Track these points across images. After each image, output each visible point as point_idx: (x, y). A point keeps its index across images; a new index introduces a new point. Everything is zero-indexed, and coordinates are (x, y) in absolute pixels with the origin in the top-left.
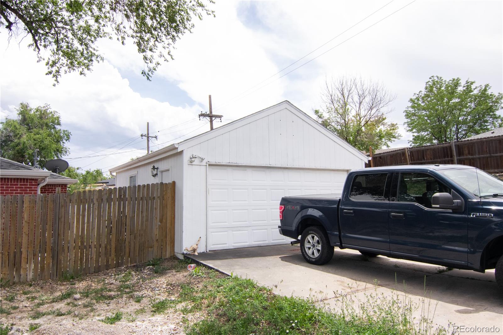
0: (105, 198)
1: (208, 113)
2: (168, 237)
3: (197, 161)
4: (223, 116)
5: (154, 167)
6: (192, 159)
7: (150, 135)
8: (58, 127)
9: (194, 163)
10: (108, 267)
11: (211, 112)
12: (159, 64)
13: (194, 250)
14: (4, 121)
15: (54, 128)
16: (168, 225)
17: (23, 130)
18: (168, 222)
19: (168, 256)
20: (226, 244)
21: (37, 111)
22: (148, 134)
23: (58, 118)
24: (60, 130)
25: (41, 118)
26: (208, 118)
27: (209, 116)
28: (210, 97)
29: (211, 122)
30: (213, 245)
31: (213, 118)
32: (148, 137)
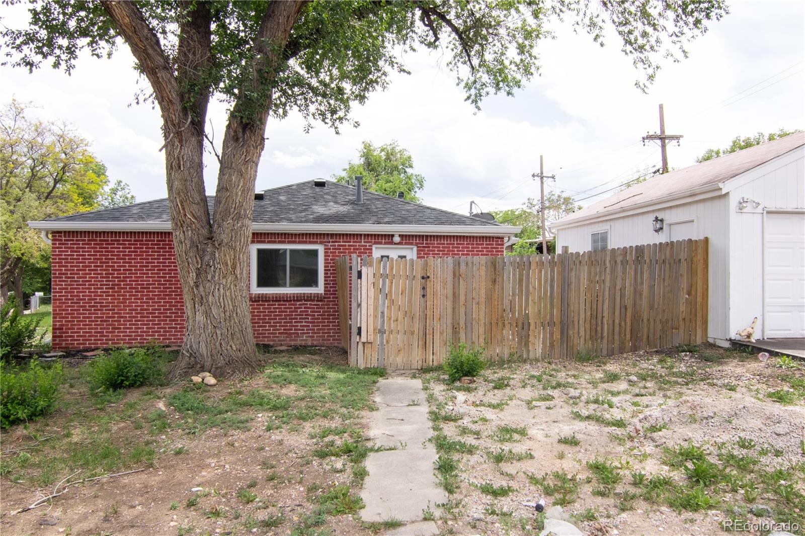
0: (619, 259)
1: (659, 133)
2: (699, 316)
3: (749, 208)
4: (681, 136)
5: (657, 218)
6: (742, 204)
7: (544, 175)
8: (409, 170)
9: (744, 210)
10: (622, 350)
11: (663, 131)
12: (658, 68)
13: (749, 336)
14: (347, 167)
15: (405, 172)
16: (699, 299)
17: (368, 177)
18: (698, 294)
19: (699, 341)
20: (790, 330)
21: (382, 150)
22: (542, 173)
23: (410, 157)
24: (412, 174)
25: (388, 158)
26: (659, 142)
27: (660, 139)
28: (661, 107)
29: (663, 147)
30: (771, 330)
31: (667, 141)
32: (542, 178)
